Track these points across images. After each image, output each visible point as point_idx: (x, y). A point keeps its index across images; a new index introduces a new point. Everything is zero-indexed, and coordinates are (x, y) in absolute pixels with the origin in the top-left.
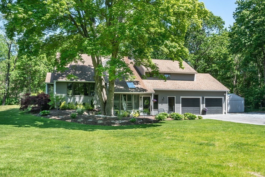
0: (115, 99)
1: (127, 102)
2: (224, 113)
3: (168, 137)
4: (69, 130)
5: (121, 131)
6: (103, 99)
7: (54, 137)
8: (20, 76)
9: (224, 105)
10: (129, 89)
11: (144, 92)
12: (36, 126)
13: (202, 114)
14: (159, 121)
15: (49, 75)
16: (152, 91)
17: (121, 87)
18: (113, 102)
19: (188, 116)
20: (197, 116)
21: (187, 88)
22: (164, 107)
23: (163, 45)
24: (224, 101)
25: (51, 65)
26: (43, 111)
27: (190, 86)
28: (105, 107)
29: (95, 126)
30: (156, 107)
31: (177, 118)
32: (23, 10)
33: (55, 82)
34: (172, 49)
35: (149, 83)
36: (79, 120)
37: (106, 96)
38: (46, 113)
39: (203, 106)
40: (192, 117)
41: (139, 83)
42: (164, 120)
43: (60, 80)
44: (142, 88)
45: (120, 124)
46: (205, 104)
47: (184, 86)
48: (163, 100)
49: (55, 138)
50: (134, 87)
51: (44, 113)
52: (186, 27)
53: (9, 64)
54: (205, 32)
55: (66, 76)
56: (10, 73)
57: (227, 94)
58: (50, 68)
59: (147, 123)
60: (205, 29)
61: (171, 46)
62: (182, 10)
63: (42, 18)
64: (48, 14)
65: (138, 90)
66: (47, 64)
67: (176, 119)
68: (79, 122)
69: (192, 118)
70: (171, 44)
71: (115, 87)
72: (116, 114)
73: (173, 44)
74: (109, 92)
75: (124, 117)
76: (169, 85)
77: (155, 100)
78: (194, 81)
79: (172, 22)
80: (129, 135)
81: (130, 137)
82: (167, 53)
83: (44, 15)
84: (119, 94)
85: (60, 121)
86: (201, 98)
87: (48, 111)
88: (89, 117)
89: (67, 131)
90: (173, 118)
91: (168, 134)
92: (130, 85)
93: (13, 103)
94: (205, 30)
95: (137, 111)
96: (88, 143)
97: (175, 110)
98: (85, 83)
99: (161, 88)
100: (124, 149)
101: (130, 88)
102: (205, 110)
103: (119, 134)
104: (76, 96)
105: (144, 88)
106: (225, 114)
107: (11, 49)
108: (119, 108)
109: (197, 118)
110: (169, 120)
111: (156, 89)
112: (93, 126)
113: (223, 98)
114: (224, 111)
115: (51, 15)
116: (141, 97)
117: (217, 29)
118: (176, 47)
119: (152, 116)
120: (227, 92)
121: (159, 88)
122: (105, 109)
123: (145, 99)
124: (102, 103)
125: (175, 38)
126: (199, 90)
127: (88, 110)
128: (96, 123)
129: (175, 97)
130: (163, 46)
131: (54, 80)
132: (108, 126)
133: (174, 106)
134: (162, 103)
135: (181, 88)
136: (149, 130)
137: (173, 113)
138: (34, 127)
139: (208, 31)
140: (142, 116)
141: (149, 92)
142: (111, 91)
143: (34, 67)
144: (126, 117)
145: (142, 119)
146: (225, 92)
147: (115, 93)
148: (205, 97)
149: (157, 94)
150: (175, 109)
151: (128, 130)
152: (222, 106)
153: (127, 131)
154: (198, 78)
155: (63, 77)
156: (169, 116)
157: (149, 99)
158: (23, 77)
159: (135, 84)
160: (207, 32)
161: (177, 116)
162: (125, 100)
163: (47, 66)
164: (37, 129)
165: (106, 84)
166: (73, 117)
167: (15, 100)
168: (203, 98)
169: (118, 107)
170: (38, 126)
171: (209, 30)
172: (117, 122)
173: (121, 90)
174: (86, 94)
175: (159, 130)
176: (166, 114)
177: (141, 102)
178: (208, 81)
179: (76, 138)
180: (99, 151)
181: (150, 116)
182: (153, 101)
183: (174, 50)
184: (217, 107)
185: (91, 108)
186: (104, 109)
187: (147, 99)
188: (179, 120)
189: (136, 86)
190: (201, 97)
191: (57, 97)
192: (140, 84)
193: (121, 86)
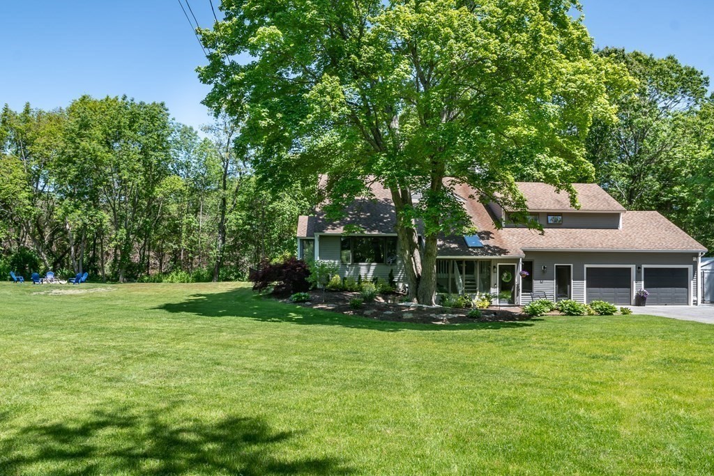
0: (438, 270)
1: (464, 275)
2: (691, 302)
3: (537, 345)
4: (352, 329)
5: (448, 333)
6: (413, 272)
7: (326, 338)
8: (245, 224)
9: (692, 283)
10: (470, 249)
11: (503, 255)
12: (290, 320)
13: (636, 305)
14: (531, 315)
15: (303, 221)
16: (519, 253)
17: (453, 246)
18: (434, 276)
19: (598, 307)
20: (618, 307)
21: (600, 246)
22: (546, 287)
23: (531, 163)
24: (694, 274)
25: (305, 199)
26: (298, 294)
27: (606, 240)
28: (417, 287)
29: (398, 323)
30: (528, 287)
31: (572, 312)
32: (267, 112)
33: (317, 236)
34: (551, 170)
35: (513, 235)
36: (367, 312)
37: (419, 265)
38: (303, 298)
39: (638, 287)
40: (606, 309)
41: (491, 235)
42: (543, 315)
43: (329, 232)
44: (497, 248)
45: (449, 320)
46: (643, 282)
47: (592, 242)
48: (544, 272)
49: (328, 340)
50: (481, 245)
51: (300, 297)
52: (590, 115)
53: (224, 200)
54: (656, 107)
55: (339, 224)
56: (226, 216)
57: (700, 258)
58: (303, 204)
59: (505, 320)
60: (657, 99)
61: (549, 166)
62: (573, 89)
63: (301, 123)
64: (311, 115)
65: (489, 251)
66: (296, 196)
67: (570, 314)
68: (366, 316)
69: (606, 312)
70: (549, 160)
71: (440, 246)
72: (441, 300)
73: (553, 161)
74: (426, 255)
75: (457, 308)
76: (558, 239)
77: (526, 273)
78: (617, 229)
79: (550, 116)
80: (462, 338)
81: (464, 342)
82: (541, 178)
83: (303, 117)
84: (449, 260)
85: (331, 312)
86: (633, 267)
87: (306, 294)
88: (387, 307)
89: (347, 331)
90: (562, 311)
91: (538, 341)
92: (471, 241)
93: (233, 278)
94: (658, 102)
95: (486, 296)
96: (386, 348)
97: (572, 295)
98: (376, 238)
99: (539, 245)
100: (449, 358)
101: (472, 248)
102: (642, 295)
103: (443, 338)
104: (360, 264)
105: (501, 247)
106: (695, 306)
107: (229, 169)
108: (448, 287)
109: (619, 312)
110: (553, 315)
111: (528, 249)
112: (395, 324)
113: (690, 267)
114: (692, 298)
115: (315, 117)
116: (494, 267)
117: (689, 99)
118: (559, 166)
119: (519, 306)
120: (702, 253)
121: (534, 245)
122: (417, 291)
123: (502, 269)
124: (411, 279)
125: (564, 141)
126: (628, 249)
127: (385, 294)
128: (399, 318)
129: (572, 265)
130: (533, 165)
131: (315, 232)
132: (423, 324)
133: (569, 286)
134: (541, 278)
135: (585, 245)
136: (505, 332)
137: (564, 301)
138: (288, 323)
139: (665, 104)
140: (497, 306)
141: (512, 254)
142: (431, 255)
143: (271, 203)
144: (461, 307)
145: (495, 312)
146: (696, 255)
147: (438, 257)
148: (644, 266)
149: (529, 259)
150: (572, 293)
151: (462, 331)
152: (687, 288)
153: (460, 332)
154: (628, 223)
155: (335, 225)
156: (554, 306)
157: (512, 270)
158: (249, 224)
159: (483, 238)
160: (664, 108)
161: (573, 307)
162: (461, 273)
163: (296, 200)
164: (293, 325)
165: (420, 239)
166: (355, 307)
167: (236, 272)
168: (639, 268)
169: (446, 287)
170: (293, 321)
171: (666, 102)
172: (444, 317)
173: (452, 252)
174: (378, 260)
175: (523, 333)
176: (549, 303)
177: (495, 278)
178: (654, 229)
179: (364, 342)
180: (405, 359)
181: (513, 306)
182: (521, 274)
183: (555, 172)
184: (673, 289)
185: (389, 288)
186: (415, 292)
187: (508, 269)
188: (574, 315)
189: (483, 243)
190: (635, 266)
191: (323, 266)
192: (493, 238)
193: (453, 243)
